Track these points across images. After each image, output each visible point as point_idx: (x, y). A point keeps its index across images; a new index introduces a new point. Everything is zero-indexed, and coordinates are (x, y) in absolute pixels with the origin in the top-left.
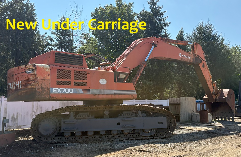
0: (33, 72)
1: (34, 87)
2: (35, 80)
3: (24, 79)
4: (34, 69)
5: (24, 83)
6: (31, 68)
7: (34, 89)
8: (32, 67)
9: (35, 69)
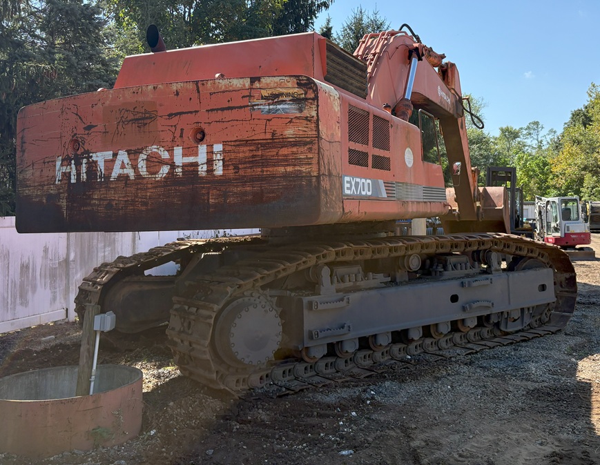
0: (301, 110)
1: (309, 172)
2: (311, 143)
3: (239, 138)
4: (306, 99)
5: (241, 155)
6: (291, 91)
7: (310, 181)
8: (296, 90)
9: (313, 99)
